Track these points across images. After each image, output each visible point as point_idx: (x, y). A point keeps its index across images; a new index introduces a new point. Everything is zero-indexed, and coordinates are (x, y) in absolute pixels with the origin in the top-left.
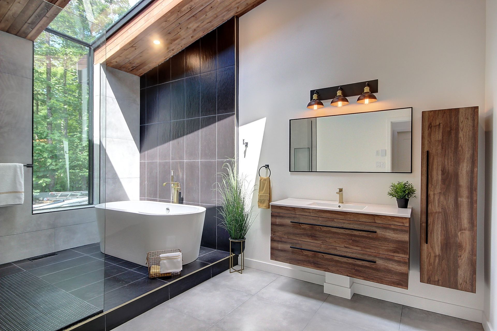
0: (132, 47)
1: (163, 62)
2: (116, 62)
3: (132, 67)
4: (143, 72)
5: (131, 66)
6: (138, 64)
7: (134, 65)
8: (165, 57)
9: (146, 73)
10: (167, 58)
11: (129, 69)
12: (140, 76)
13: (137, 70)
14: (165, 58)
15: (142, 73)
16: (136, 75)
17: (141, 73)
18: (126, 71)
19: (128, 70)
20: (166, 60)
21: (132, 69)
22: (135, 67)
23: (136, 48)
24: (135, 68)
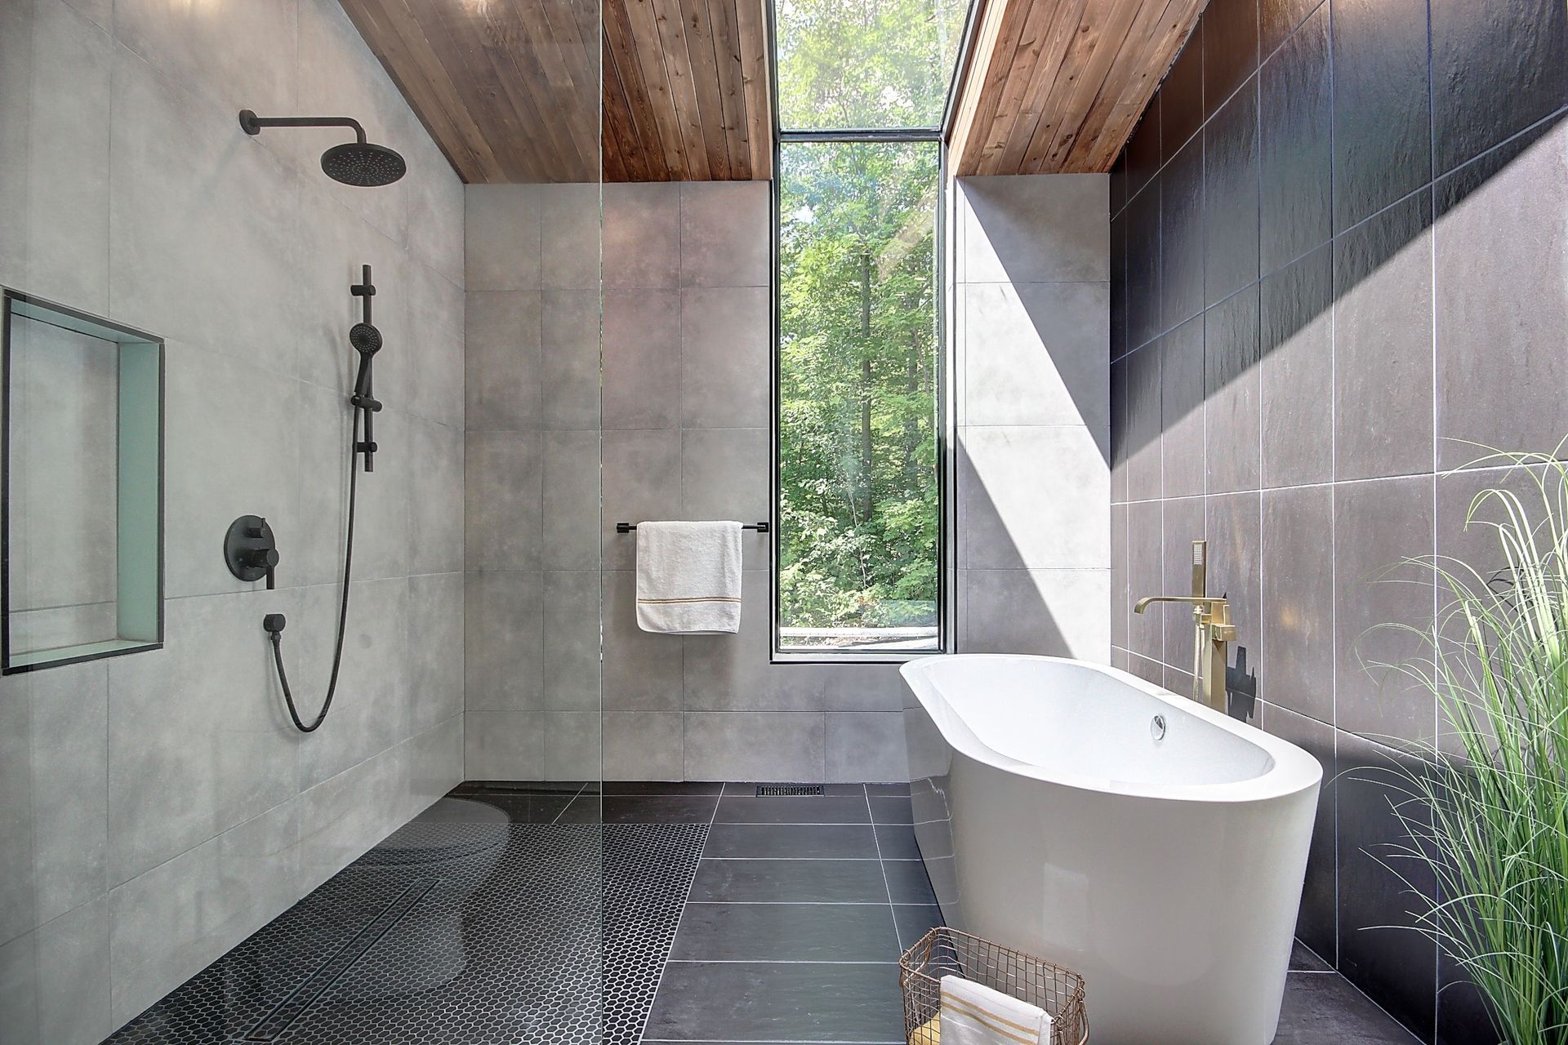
0: (1020, 50)
1: (1172, 60)
2: (999, 146)
3: (1061, 145)
4: (1113, 145)
5: (1058, 140)
6: (1075, 117)
7: (1064, 130)
8: (1175, 26)
9: (1126, 144)
10: (1188, 23)
11: (1054, 155)
12: (1107, 168)
13: (1087, 147)
14: (1177, 32)
15: (1111, 154)
16: (1090, 170)
17: (1106, 151)
18: (1050, 171)
19: (1054, 163)
20: (1187, 38)
21: (1062, 152)
22: (1070, 136)
23: (1037, 49)
24: (1075, 141)
